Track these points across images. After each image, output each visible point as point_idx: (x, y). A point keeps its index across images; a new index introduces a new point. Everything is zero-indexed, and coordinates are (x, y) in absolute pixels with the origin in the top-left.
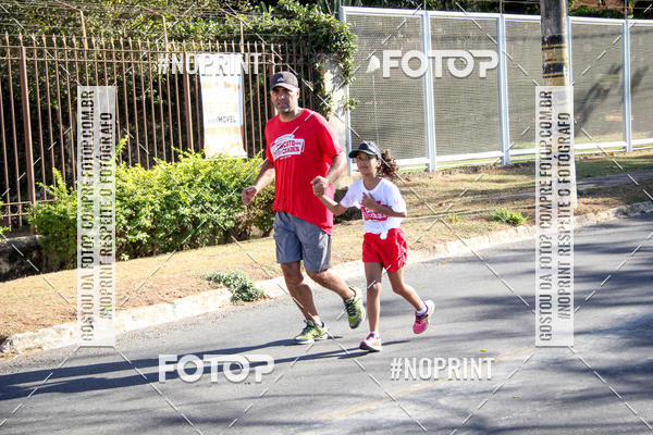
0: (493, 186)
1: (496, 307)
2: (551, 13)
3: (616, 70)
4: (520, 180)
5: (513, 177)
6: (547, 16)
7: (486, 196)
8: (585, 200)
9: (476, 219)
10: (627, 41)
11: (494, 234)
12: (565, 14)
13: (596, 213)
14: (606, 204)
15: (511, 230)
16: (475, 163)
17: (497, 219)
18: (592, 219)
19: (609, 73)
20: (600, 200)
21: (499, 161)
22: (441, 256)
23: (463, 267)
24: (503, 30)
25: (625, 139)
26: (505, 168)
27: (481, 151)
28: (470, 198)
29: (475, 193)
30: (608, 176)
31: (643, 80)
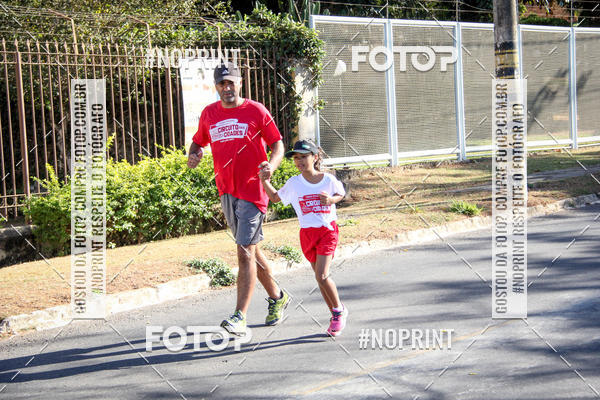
0: (450, 180)
1: (454, 291)
2: (504, 21)
3: (563, 74)
4: (476, 175)
5: (469, 172)
6: (500, 24)
7: (444, 189)
8: (535, 193)
9: (435, 210)
10: (573, 46)
11: (452, 224)
12: (516, 22)
13: (545, 205)
14: (553, 196)
15: (467, 220)
16: (434, 159)
17: (454, 210)
18: (542, 210)
19: (557, 76)
20: (548, 193)
21: (455, 157)
22: (403, 244)
23: (423, 254)
24: (458, 37)
25: (571, 137)
26: (461, 163)
27: (439, 148)
28: (429, 191)
29: (434, 186)
30: (556, 171)
31: (588, 83)
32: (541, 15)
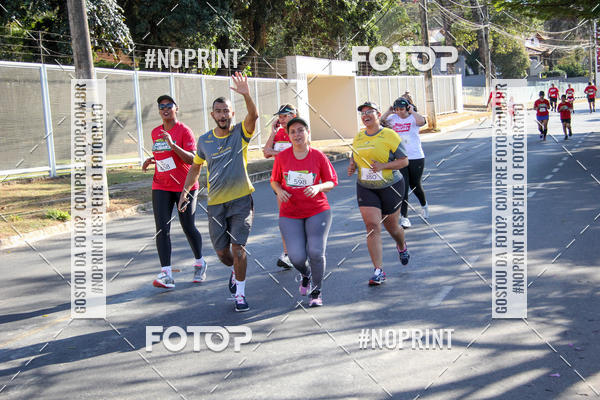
0: (44, 193)
2: (83, 65)
3: (131, 106)
5: (60, 186)
6: (80, 67)
7: (36, 202)
8: (115, 201)
9: (33, 217)
10: (137, 84)
11: (49, 229)
12: (92, 65)
13: (123, 210)
14: (129, 203)
15: (61, 225)
16: (28, 176)
17: (50, 217)
18: (121, 214)
19: (126, 108)
20: (125, 200)
21: (47, 174)
22: (6, 247)
23: (24, 255)
24: (45, 76)
25: (140, 156)
26: (52, 179)
27: (33, 167)
28: (26, 202)
29: (30, 198)
30: (130, 183)
31: (150, 114)
32: (109, 61)
